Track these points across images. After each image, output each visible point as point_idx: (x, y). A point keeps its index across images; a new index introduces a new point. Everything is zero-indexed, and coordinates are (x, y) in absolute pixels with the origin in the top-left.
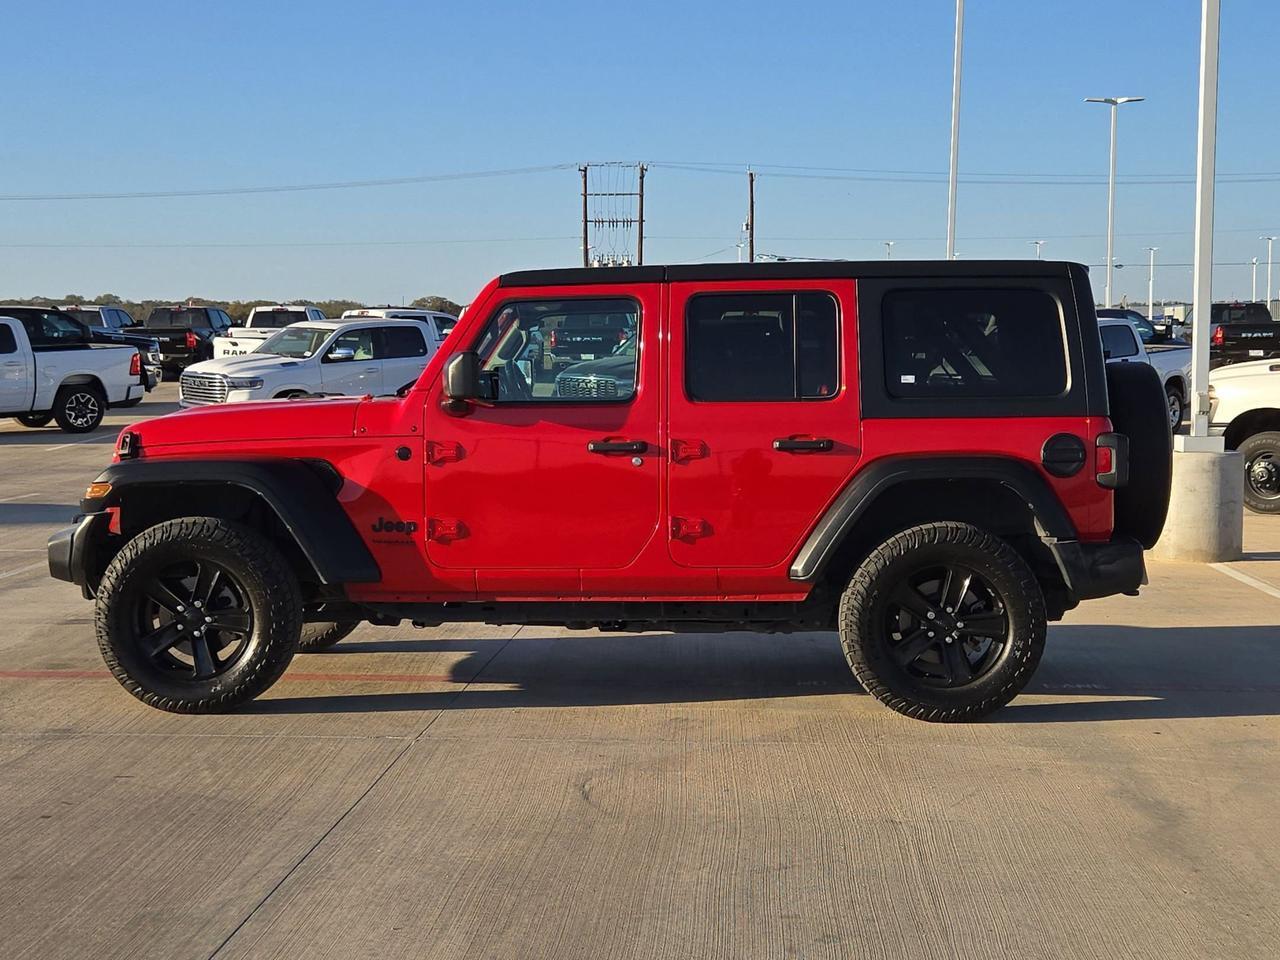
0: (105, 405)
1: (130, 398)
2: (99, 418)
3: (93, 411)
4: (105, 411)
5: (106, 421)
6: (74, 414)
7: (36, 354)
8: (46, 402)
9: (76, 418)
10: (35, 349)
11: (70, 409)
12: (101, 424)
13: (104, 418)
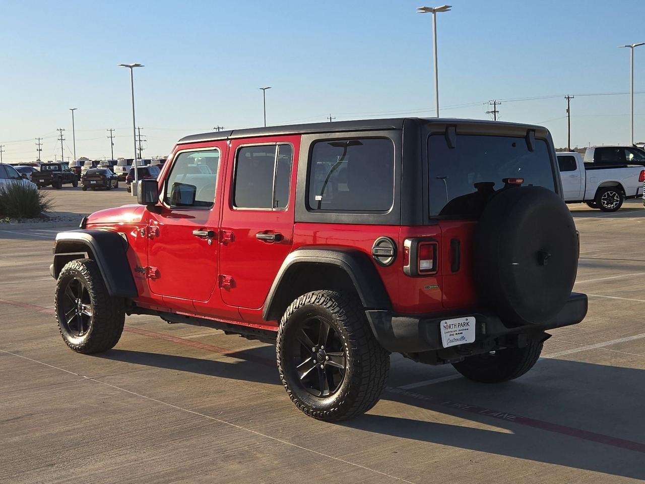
0: (623, 197)
1: (638, 194)
2: (620, 204)
3: (617, 201)
4: (624, 200)
5: (625, 205)
6: (606, 202)
7: (586, 171)
8: (591, 195)
9: (607, 204)
10: (586, 169)
11: (603, 199)
12: (622, 207)
13: (623, 204)
